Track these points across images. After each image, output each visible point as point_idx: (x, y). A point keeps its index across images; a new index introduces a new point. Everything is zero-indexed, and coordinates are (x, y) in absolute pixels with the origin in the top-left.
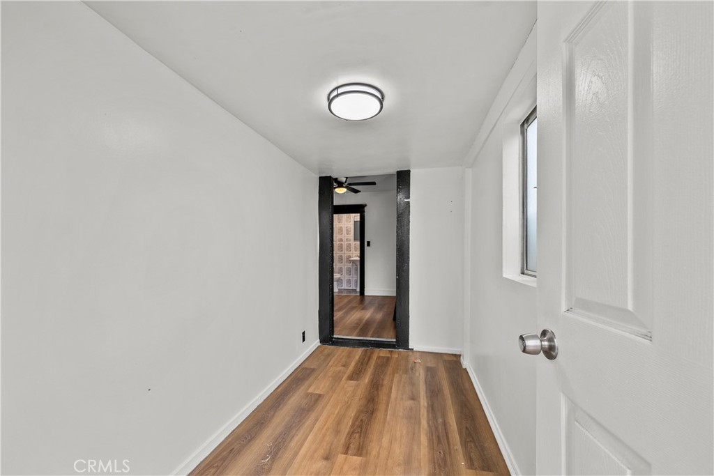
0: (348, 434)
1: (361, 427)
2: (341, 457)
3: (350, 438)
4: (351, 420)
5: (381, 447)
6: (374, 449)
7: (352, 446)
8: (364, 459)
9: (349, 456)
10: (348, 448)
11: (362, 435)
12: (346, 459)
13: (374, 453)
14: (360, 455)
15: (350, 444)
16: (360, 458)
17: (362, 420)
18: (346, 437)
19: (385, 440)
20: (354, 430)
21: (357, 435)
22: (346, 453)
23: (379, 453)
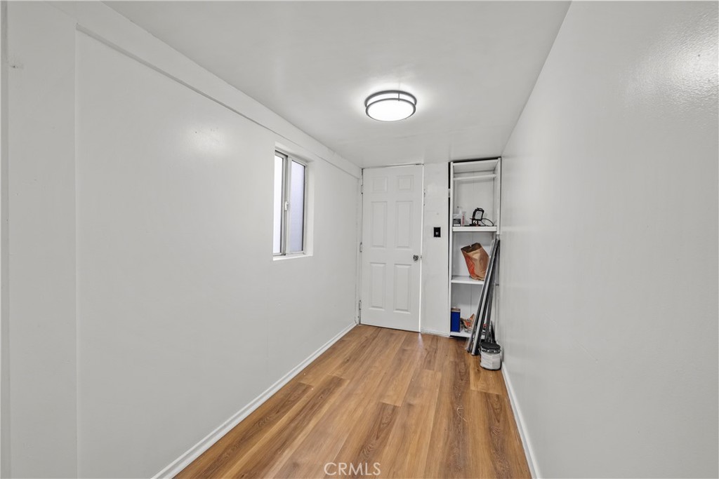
0: (394, 423)
1: (380, 430)
2: (399, 404)
3: (391, 420)
4: (389, 440)
5: (365, 408)
6: (372, 407)
7: (390, 412)
8: (381, 401)
9: (392, 404)
10: (393, 410)
11: (380, 420)
12: (395, 402)
13: (372, 404)
14: (384, 404)
15: (392, 413)
16: (384, 402)
17: (377, 438)
18: (395, 420)
19: (360, 412)
20: (387, 426)
21: (384, 421)
22: (395, 407)
23: (369, 403)
